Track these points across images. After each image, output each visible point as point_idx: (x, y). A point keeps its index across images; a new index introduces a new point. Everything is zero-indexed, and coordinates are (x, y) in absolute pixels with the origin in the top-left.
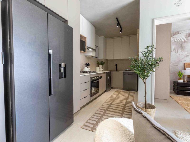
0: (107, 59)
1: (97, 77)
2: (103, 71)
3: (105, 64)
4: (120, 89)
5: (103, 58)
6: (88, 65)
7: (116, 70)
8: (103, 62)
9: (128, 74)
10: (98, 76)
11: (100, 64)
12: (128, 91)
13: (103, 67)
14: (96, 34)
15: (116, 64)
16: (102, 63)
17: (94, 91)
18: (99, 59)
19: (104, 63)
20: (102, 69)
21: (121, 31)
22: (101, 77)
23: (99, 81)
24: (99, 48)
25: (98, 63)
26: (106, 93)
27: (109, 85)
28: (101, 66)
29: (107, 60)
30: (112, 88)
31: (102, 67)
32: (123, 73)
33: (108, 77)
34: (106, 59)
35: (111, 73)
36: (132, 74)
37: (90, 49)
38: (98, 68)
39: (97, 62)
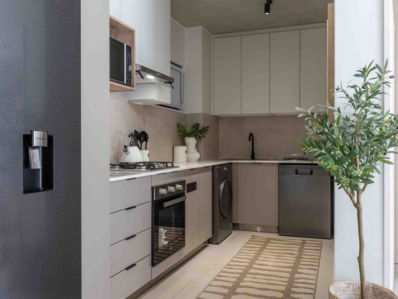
0: (216, 114)
1: (179, 187)
2: (199, 160)
3: (208, 135)
4: (265, 229)
5: (201, 112)
6: (142, 138)
7: (253, 158)
8: (200, 128)
9: (297, 170)
10: (182, 183)
11: (190, 135)
12: (299, 240)
13: (202, 147)
14: (172, 15)
15: (251, 135)
16: (197, 132)
17: (166, 243)
18: (185, 114)
19: (205, 130)
20: (198, 155)
21: (267, 9)
22: (192, 187)
23: (184, 202)
24: (183, 71)
25: (180, 131)
26: (212, 248)
27: (226, 214)
28: (191, 141)
29: (217, 119)
30: (236, 227)
31: (197, 146)
32: (276, 167)
33: (220, 183)
34: (212, 114)
35: (234, 167)
36: (312, 173)
37: (150, 77)
38: (180, 150)
39: (178, 126)
